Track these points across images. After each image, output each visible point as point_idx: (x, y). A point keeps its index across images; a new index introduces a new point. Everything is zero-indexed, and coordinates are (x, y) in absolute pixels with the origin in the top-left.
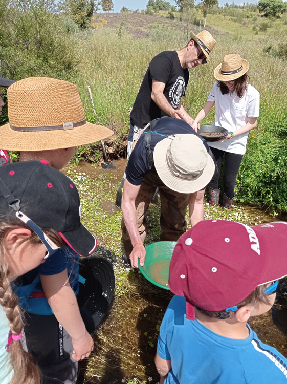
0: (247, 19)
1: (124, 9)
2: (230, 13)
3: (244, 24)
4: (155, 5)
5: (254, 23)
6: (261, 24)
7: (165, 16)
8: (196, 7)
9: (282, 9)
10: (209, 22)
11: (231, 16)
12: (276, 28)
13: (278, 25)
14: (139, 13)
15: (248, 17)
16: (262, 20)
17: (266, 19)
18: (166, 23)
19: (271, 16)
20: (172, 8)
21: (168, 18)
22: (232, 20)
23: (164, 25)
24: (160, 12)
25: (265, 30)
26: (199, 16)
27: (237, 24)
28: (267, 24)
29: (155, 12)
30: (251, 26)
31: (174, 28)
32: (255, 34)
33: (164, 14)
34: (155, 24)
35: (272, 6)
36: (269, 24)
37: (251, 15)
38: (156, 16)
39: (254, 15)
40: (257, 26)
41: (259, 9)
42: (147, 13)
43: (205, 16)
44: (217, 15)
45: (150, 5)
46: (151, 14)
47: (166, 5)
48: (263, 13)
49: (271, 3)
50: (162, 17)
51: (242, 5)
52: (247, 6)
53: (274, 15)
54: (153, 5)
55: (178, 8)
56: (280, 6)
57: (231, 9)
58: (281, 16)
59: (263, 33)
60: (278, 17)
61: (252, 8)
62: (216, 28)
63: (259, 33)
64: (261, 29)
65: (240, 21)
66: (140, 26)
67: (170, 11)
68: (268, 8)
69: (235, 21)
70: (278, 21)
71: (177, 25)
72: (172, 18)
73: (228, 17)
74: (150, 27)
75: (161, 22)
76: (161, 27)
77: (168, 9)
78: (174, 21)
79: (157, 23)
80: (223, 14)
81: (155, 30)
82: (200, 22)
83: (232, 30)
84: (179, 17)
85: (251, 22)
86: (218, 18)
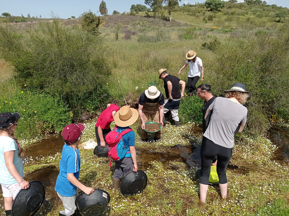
1: (115, 12)
2: (187, 10)
3: (197, 16)
4: (136, 8)
5: (203, 16)
6: (209, 16)
7: (143, 15)
8: (164, 8)
9: (221, 6)
10: (173, 17)
11: (188, 12)
12: (219, 18)
13: (220, 16)
14: (126, 15)
15: (199, 12)
16: (208, 14)
17: (211, 12)
18: (145, 20)
19: (214, 11)
20: (148, 10)
21: (145, 17)
23: (143, 22)
24: (140, 13)
25: (212, 19)
26: (166, 14)
27: (193, 17)
28: (212, 16)
29: (136, 13)
30: (202, 18)
31: (150, 24)
32: (205, 23)
33: (143, 14)
34: (137, 22)
36: (214, 16)
37: (201, 11)
39: (203, 10)
40: (206, 17)
41: (206, 6)
42: (131, 14)
43: (170, 14)
44: (178, 13)
45: (132, 8)
46: (134, 15)
47: (143, 8)
48: (209, 9)
49: (213, 3)
50: (141, 16)
51: (195, 4)
52: (198, 5)
53: (217, 10)
55: (151, 10)
56: (220, 4)
57: (187, 7)
58: (221, 10)
59: (211, 22)
60: (220, 11)
61: (201, 6)
62: (178, 21)
63: (207, 22)
64: (209, 19)
65: (194, 15)
66: (127, 24)
67: (147, 12)
68: (212, 5)
69: (191, 15)
70: (220, 13)
71: (152, 21)
72: (148, 16)
73: (186, 13)
74: (134, 25)
75: (141, 20)
76: (141, 24)
77: (145, 10)
78: (150, 19)
79: (139, 21)
80: (183, 11)
81: (137, 26)
82: (168, 18)
83: (190, 22)
84: (153, 16)
85: (201, 15)
86: (180, 14)
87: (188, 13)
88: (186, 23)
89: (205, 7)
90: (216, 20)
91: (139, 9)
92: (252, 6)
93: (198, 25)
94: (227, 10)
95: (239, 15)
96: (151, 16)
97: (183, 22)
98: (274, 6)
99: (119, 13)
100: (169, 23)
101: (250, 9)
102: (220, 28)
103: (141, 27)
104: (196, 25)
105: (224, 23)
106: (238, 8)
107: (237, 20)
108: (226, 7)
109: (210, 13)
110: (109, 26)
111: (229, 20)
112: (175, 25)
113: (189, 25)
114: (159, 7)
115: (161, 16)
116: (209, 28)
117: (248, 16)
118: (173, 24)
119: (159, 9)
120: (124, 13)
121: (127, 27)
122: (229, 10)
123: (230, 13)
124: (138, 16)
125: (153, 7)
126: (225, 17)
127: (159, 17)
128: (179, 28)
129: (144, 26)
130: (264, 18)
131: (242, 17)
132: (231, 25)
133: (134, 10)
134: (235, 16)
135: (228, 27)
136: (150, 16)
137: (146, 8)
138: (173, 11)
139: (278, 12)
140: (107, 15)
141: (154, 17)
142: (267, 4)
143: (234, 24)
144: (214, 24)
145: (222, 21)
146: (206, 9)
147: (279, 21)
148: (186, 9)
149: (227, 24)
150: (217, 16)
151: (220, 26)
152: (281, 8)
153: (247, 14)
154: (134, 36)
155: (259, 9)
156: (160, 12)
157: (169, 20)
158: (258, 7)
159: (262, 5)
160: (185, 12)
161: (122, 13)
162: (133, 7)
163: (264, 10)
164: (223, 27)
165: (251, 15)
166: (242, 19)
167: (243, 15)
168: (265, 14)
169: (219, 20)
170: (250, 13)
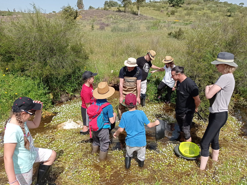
1: (90, 7)
3: (162, 11)
4: (109, 4)
5: (167, 11)
6: (171, 11)
7: (115, 10)
8: (133, 4)
10: (141, 12)
11: (154, 7)
13: (181, 11)
14: (100, 10)
15: (163, 8)
16: (171, 9)
17: (173, 8)
18: (116, 14)
19: (176, 6)
20: (119, 5)
21: (117, 11)
22: (154, 10)
23: (115, 16)
24: (112, 8)
25: (174, 14)
26: (135, 9)
27: (158, 12)
28: (174, 11)
29: (109, 8)
30: (165, 12)
31: (121, 17)
32: (168, 17)
33: (115, 9)
34: (110, 16)
36: (175, 11)
38: (110, 10)
39: (167, 6)
40: (169, 12)
42: (104, 9)
43: (138, 9)
44: (145, 8)
45: (105, 4)
46: (107, 10)
47: (115, 4)
48: (171, 5)
50: (113, 11)
51: (159, 1)
52: (162, 1)
53: (178, 6)
55: (122, 6)
56: (180, 1)
58: (182, 6)
59: (173, 16)
60: (180, 7)
61: (165, 3)
62: (145, 15)
63: (170, 16)
64: (171, 14)
65: (159, 10)
66: (102, 18)
67: (118, 7)
68: (174, 2)
69: (156, 10)
70: (181, 9)
71: (123, 15)
72: (119, 11)
73: (152, 8)
74: (107, 18)
75: (114, 14)
76: (114, 18)
77: (117, 6)
78: (121, 13)
79: (111, 15)
80: (149, 7)
81: (110, 19)
82: (136, 13)
83: (155, 16)
85: (165, 10)
86: (146, 9)
87: (153, 8)
88: (152, 17)
89: (168, 3)
90: (178, 14)
91: (111, 5)
92: (207, 3)
93: (163, 19)
94: (187, 6)
95: (197, 10)
96: (122, 11)
97: (149, 16)
98: (225, 3)
99: (94, 8)
100: (137, 17)
101: (205, 6)
102: (181, 21)
103: (114, 20)
104: (161, 18)
105: (184, 17)
106: (196, 4)
107: (195, 15)
108: (186, 3)
109: (172, 9)
110: (86, 19)
111: (188, 14)
112: (142, 19)
113: (154, 18)
114: (128, 3)
115: (130, 11)
116: (171, 21)
117: (204, 11)
118: (141, 18)
119: (128, 5)
120: (99, 8)
121: (101, 20)
123: (189, 8)
124: (111, 11)
125: (124, 3)
126: (185, 12)
127: (129, 12)
128: (146, 21)
129: (116, 19)
130: (218, 13)
131: (199, 12)
132: (190, 19)
133: (107, 5)
134: (193, 11)
135: (187, 20)
136: (121, 10)
137: (118, 4)
138: (141, 7)
139: (229, 8)
140: (84, 10)
141: (125, 12)
142: (219, 1)
143: (193, 18)
144: (176, 17)
145: (183, 15)
146: (168, 5)
147: (230, 16)
148: (152, 5)
149: (187, 17)
150: (178, 11)
151: (181, 19)
152: (231, 4)
153: (203, 9)
154: (107, 28)
156: (130, 7)
157: (137, 14)
158: (213, 4)
159: (216, 2)
160: (152, 7)
161: (97, 8)
163: (217, 6)
164: (184, 21)
165: (207, 11)
166: (200, 14)
167: (200, 11)
168: (218, 9)
169: (180, 14)
170: (205, 8)
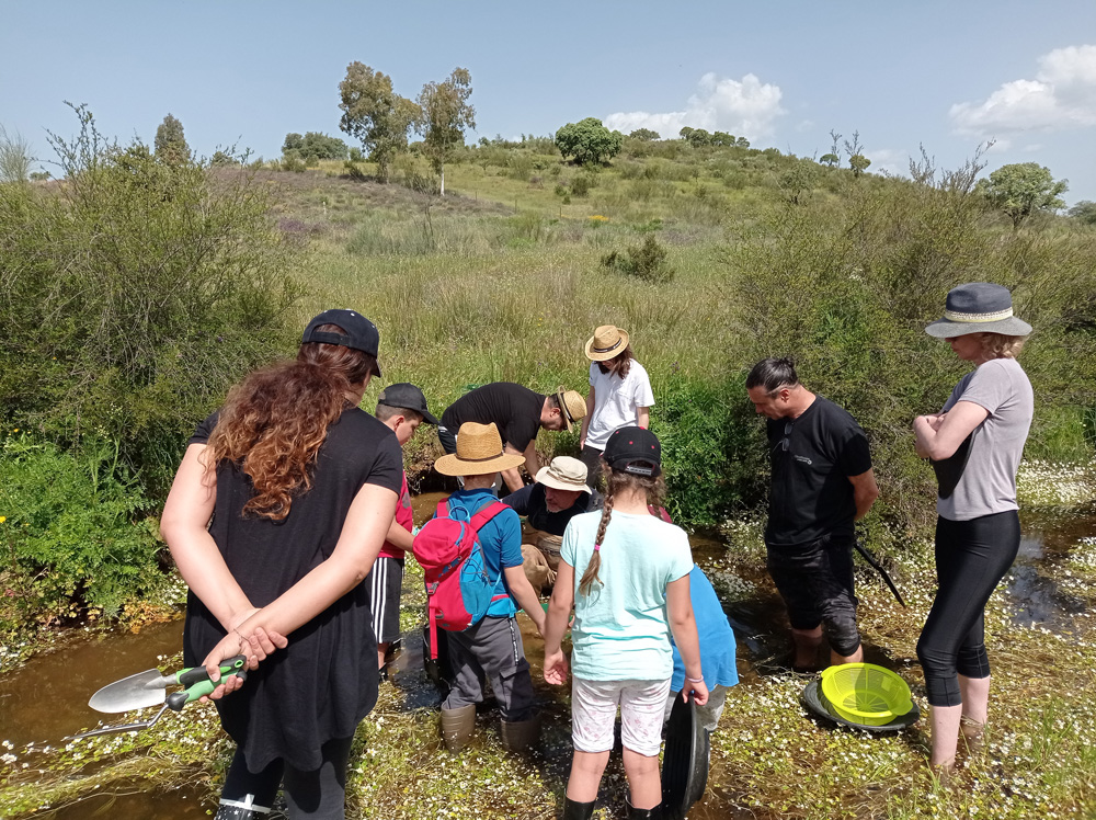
0: (537, 171)
1: (220, 159)
2: (495, 158)
3: (535, 181)
4: (305, 147)
5: (555, 179)
6: (573, 181)
7: (338, 172)
8: (413, 150)
9: (611, 147)
10: (451, 181)
11: (500, 165)
12: (607, 189)
13: (609, 182)
14: (266, 169)
15: (539, 167)
16: (572, 173)
17: (579, 169)
18: (344, 189)
19: (589, 163)
20: (353, 154)
21: (344, 177)
22: (504, 174)
23: (340, 196)
24: (321, 162)
25: (584, 193)
26: (424, 171)
27: (520, 184)
28: (585, 181)
29: (309, 164)
30: (551, 187)
31: (368, 201)
32: (565, 203)
33: (334, 168)
34: (316, 194)
35: (587, 142)
36: (589, 180)
37: (546, 163)
38: (313, 173)
39: (553, 162)
40: (564, 184)
41: (561, 149)
42: (287, 168)
43: (438, 171)
44: (466, 166)
45: (290, 147)
46: (300, 170)
47: (333, 147)
48: (571, 158)
49: (584, 137)
50: (329, 175)
51: (519, 140)
52: (531, 142)
53: (597, 161)
54: (298, 146)
55: (366, 155)
56: (605, 142)
57: (497, 151)
58: (612, 161)
59: (581, 199)
60: (606, 164)
61: (543, 147)
62: (470, 195)
63: (571, 199)
64: (574, 191)
65: (523, 176)
67: (349, 160)
68: (579, 146)
69: (512, 177)
70: (608, 173)
71: (374, 194)
72: (356, 176)
73: (494, 169)
74: (305, 205)
75: (332, 188)
76: (333, 202)
77: (341, 155)
78: (364, 185)
79: (321, 192)
80: (482, 162)
81: (319, 209)
82: (430, 184)
83: (510, 198)
84: (374, 175)
85: (548, 177)
86: (472, 173)
87: (500, 169)
88: (498, 201)
89: (558, 151)
90: (600, 193)
91: (317, 150)
92: (706, 153)
93: (543, 209)
94: (630, 162)
95: (671, 179)
96: (369, 176)
97: (487, 199)
98: (771, 155)
99: (237, 162)
100: (437, 200)
101: (701, 162)
102: (617, 220)
103: (337, 211)
104: (536, 208)
105: (627, 204)
106: (665, 157)
107: (668, 196)
108: (626, 151)
109: (577, 172)
111: (642, 194)
113: (509, 208)
114: (394, 144)
115: (404, 176)
116: (578, 219)
117: (700, 182)
118: (452, 204)
119: (393, 153)
120: (260, 162)
122: (636, 162)
123: (642, 171)
124: (316, 175)
125: (373, 145)
126: (627, 184)
127: (398, 181)
128: (474, 216)
129: (346, 208)
130: (749, 188)
131: (678, 184)
132: (649, 210)
134: (658, 181)
135: (641, 217)
136: (365, 174)
137: (346, 147)
138: (450, 162)
139: (788, 173)
141: (380, 180)
142: (750, 148)
143: (660, 209)
144: (596, 206)
145: (621, 196)
146: (559, 156)
148: (493, 155)
149: (636, 206)
150: (601, 182)
151: (615, 214)
152: (791, 160)
153: (696, 176)
155: (730, 162)
156: (401, 162)
157: (436, 192)
158: (726, 156)
159: (737, 148)
160: (492, 164)
161: (250, 161)
162: (292, 143)
163: (745, 165)
164: (627, 218)
165: (709, 180)
166: (683, 192)
167: (685, 180)
168: (751, 176)
169: (611, 193)
170: (703, 172)
